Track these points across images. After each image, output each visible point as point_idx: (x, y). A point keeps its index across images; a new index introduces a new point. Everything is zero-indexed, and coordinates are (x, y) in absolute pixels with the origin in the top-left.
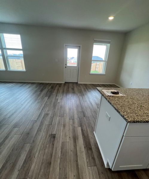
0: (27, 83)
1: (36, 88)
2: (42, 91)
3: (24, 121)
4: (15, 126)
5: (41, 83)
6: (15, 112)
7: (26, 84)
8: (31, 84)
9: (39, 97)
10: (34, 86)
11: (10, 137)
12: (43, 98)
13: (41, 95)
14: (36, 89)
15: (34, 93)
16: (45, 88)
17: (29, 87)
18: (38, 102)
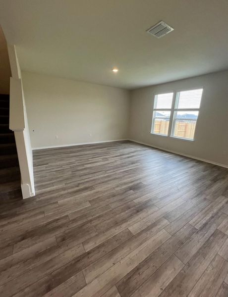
0: (190, 158)
1: (204, 171)
2: (215, 182)
3: (177, 217)
4: (166, 216)
5: (215, 166)
6: (168, 196)
7: (187, 161)
8: (196, 162)
9: (208, 191)
10: (201, 167)
11: (158, 227)
12: (215, 195)
13: (214, 189)
14: (204, 173)
15: (199, 180)
16: (224, 178)
17: (192, 167)
18: (205, 199)
